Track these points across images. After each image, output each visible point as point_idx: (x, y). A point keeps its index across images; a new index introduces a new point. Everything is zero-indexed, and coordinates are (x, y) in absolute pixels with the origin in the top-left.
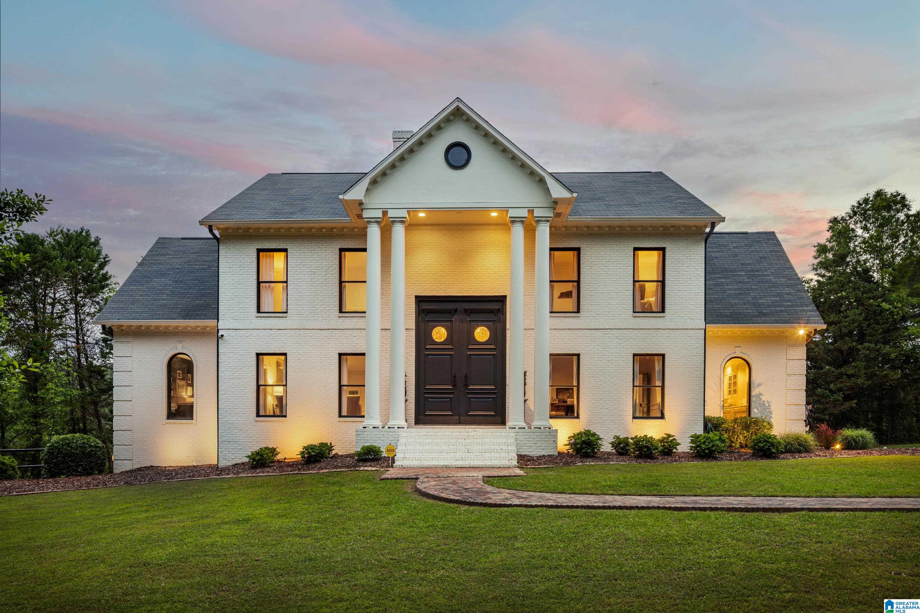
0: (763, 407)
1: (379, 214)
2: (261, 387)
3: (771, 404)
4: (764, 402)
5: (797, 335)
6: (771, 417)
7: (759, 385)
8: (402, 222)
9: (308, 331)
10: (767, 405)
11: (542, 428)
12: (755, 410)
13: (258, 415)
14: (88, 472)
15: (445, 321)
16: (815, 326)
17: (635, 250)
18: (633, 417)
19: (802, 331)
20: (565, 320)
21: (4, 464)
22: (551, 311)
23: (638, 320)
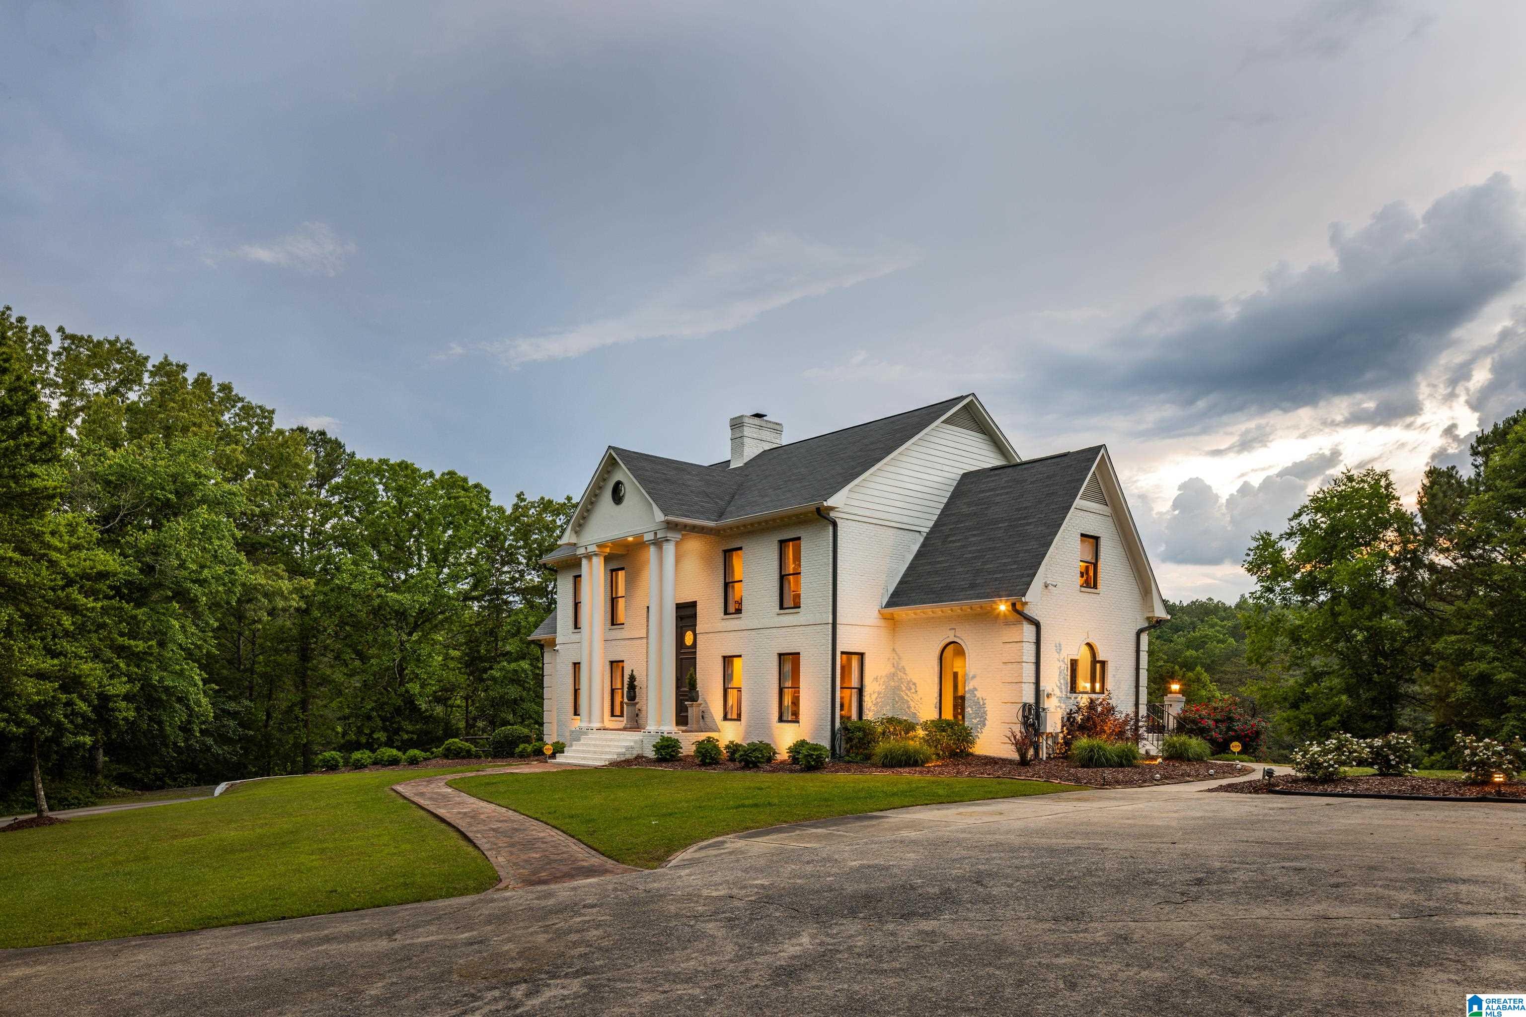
0: (978, 706)
3: (986, 701)
4: (978, 699)
5: (998, 612)
6: (985, 719)
7: (974, 677)
10: (982, 703)
12: (969, 709)
16: (1013, 599)
17: (782, 543)
18: (781, 720)
19: (1003, 607)
20: (731, 621)
21: (460, 748)
22: (726, 613)
23: (781, 617)
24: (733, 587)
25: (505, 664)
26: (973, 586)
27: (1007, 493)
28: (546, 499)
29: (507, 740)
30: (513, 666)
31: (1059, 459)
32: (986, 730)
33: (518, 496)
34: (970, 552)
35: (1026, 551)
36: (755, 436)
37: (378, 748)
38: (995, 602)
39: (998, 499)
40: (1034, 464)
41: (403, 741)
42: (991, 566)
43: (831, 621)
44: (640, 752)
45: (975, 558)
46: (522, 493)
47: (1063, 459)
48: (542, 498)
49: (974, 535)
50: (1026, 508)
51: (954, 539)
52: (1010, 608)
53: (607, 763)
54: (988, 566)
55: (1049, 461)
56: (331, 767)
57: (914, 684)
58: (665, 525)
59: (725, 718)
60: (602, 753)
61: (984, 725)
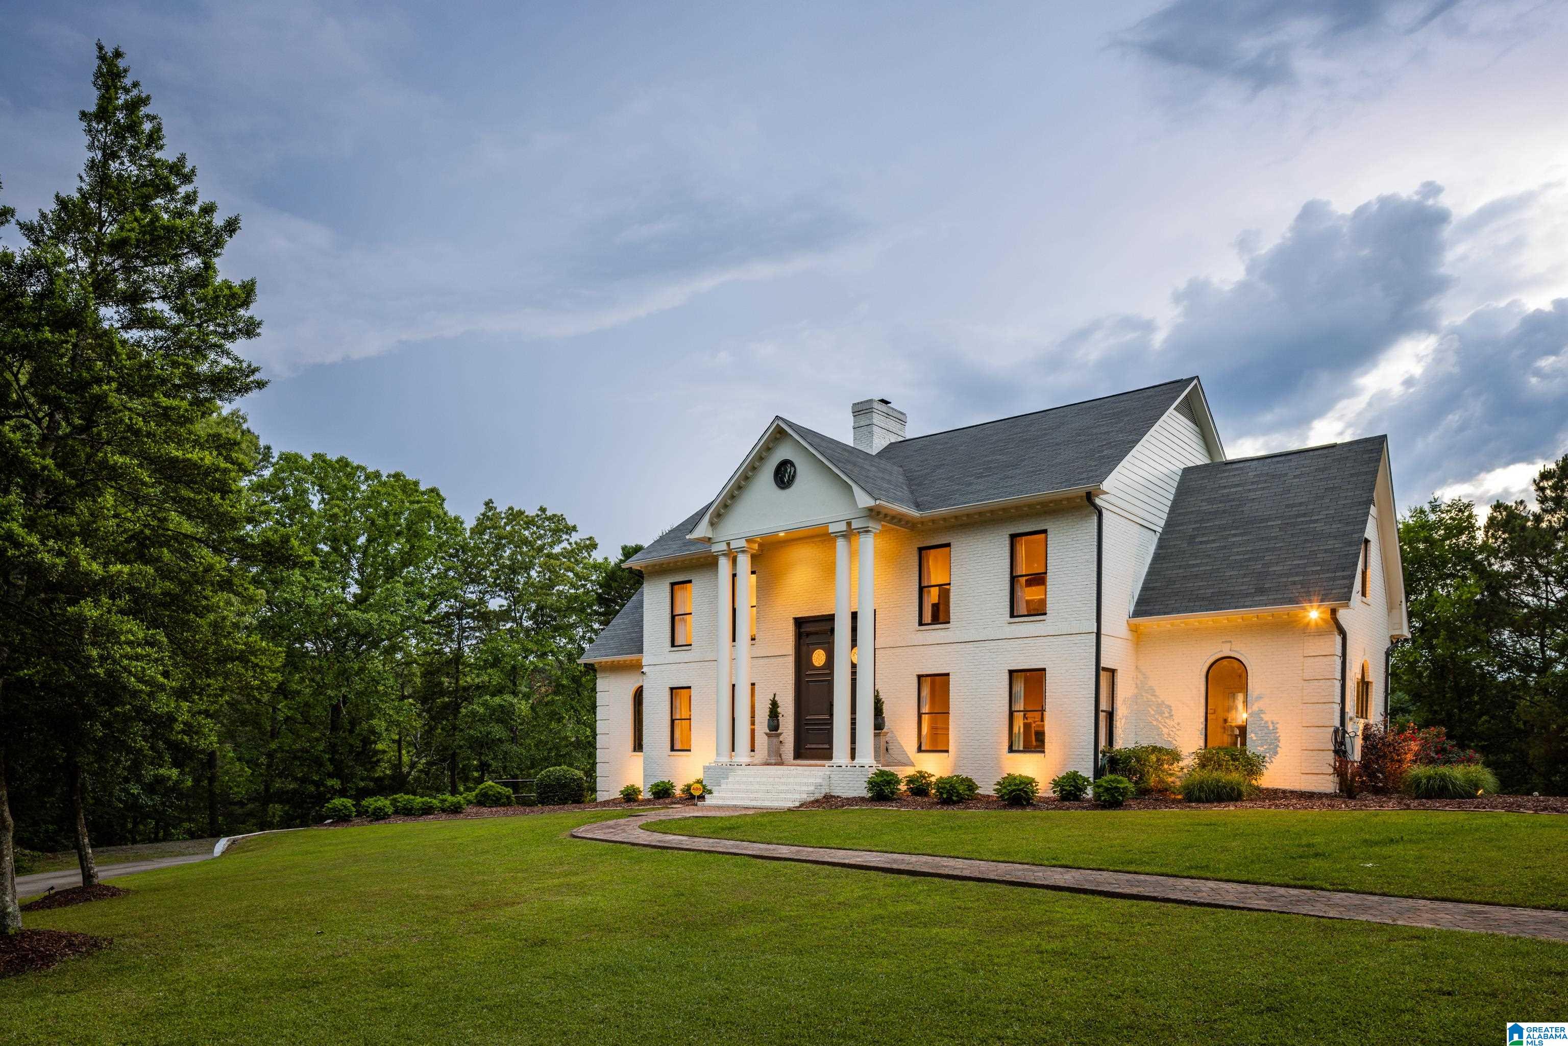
0: (1266, 731)
1: (723, 547)
2: (676, 722)
3: (1278, 726)
4: (1266, 722)
5: (1307, 620)
6: (1278, 746)
7: (1259, 698)
8: (743, 552)
9: (707, 663)
10: (1271, 728)
11: (867, 767)
12: (1253, 735)
13: (672, 749)
14: (563, 801)
15: (823, 643)
16: (1333, 604)
17: (1013, 538)
18: (1011, 750)
19: (1314, 614)
20: (934, 633)
21: (499, 793)
22: (921, 624)
23: (1014, 626)
24: (929, 592)
25: (488, 697)
26: (1261, 591)
27: (1263, 489)
28: (516, 509)
29: (559, 783)
30: (497, 700)
31: (1325, 451)
32: (1277, 760)
33: (487, 504)
34: (1238, 553)
35: (1326, 551)
36: (883, 425)
37: (332, 799)
38: (1304, 609)
39: (1252, 495)
40: (1290, 457)
41: (358, 789)
42: (1279, 568)
43: (1095, 631)
44: (828, 791)
45: (1249, 560)
46: (491, 501)
47: (1331, 450)
48: (511, 509)
49: (1235, 535)
50: (1301, 504)
51: (1204, 539)
52: (1328, 616)
53: (797, 804)
54: (1275, 568)
55: (1311, 453)
56: (342, 818)
57: (1169, 707)
58: (867, 513)
59: (920, 750)
60: (787, 792)
61: (1276, 753)
